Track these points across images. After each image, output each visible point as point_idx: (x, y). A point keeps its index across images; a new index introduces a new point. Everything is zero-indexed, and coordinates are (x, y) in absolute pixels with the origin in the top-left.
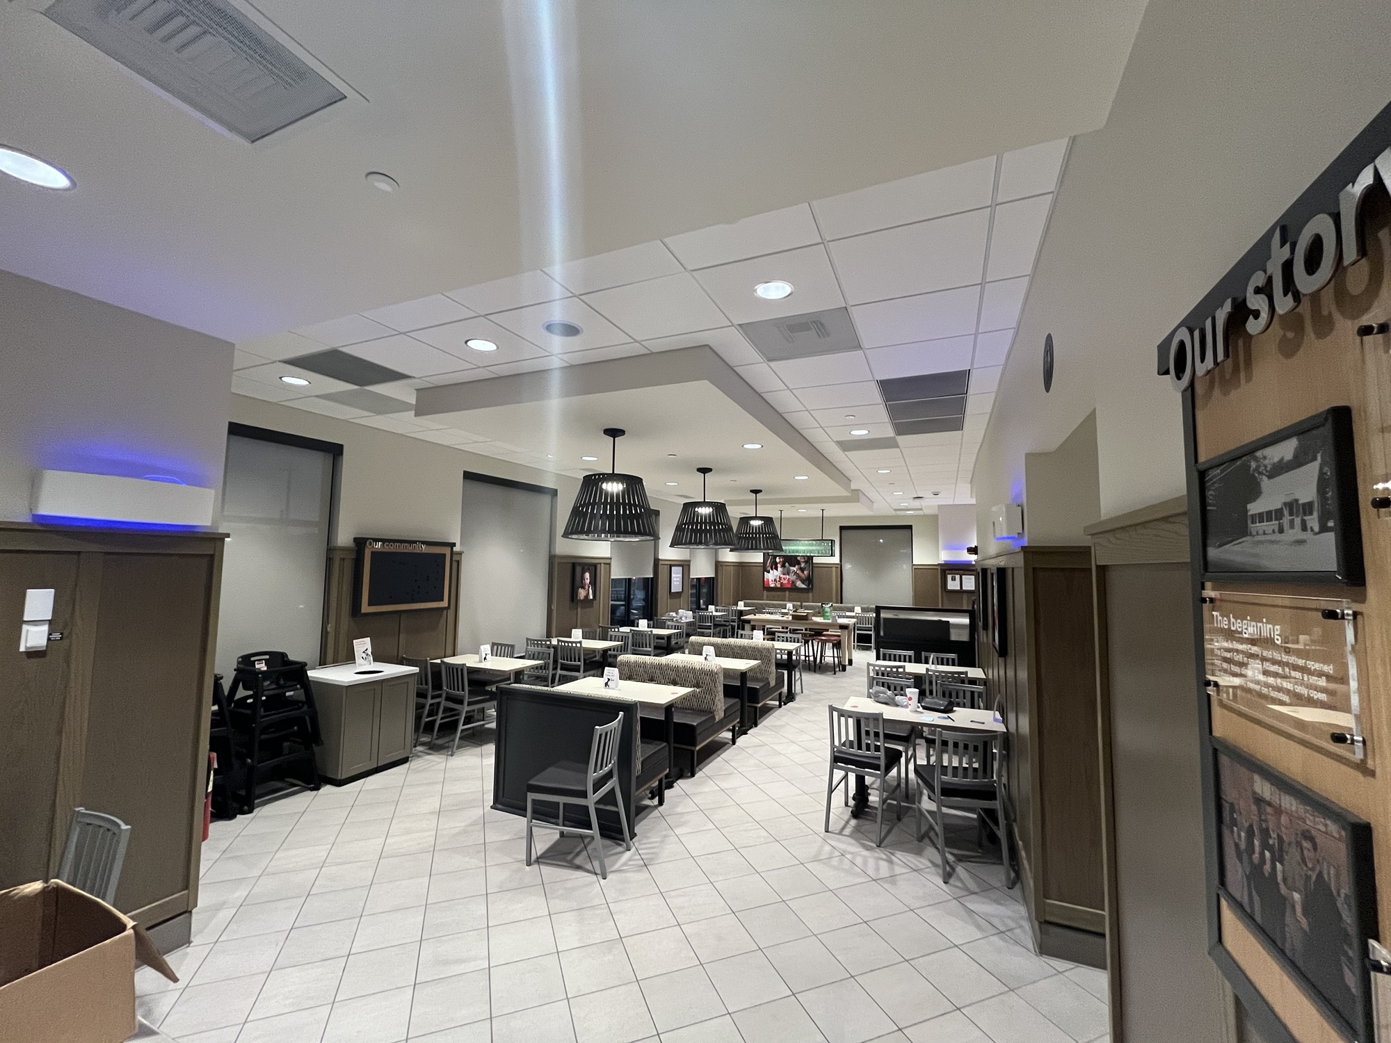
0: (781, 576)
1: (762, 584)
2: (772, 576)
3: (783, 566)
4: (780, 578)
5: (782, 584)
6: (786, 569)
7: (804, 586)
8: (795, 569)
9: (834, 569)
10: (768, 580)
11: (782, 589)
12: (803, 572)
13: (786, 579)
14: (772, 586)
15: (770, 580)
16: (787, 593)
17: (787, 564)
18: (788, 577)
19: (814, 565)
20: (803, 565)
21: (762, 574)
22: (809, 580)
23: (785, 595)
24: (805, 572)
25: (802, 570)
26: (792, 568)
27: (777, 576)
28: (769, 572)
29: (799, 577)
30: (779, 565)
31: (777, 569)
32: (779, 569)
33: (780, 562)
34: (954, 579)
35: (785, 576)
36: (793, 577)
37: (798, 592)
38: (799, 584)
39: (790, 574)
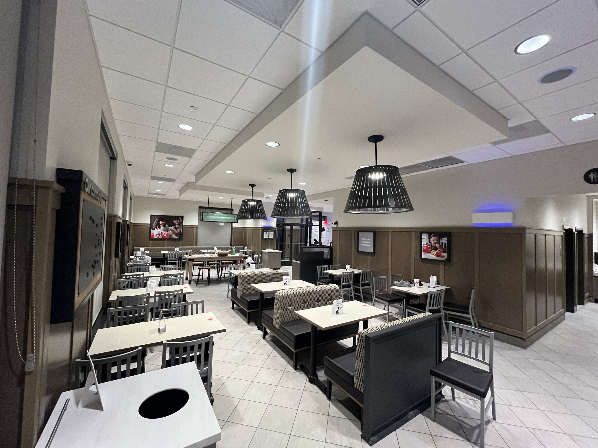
0: (163, 232)
1: (149, 236)
2: (156, 232)
3: (164, 226)
4: (162, 233)
5: (163, 236)
6: (166, 228)
7: (177, 238)
8: (172, 228)
9: (195, 228)
10: (153, 234)
11: (163, 239)
12: (177, 230)
13: (165, 234)
14: (156, 238)
15: (155, 235)
16: (166, 242)
17: (167, 225)
18: (167, 232)
19: (184, 226)
20: (177, 226)
21: (149, 231)
22: (180, 234)
23: (164, 243)
24: (178, 230)
25: (176, 229)
26: (170, 228)
27: (160, 232)
28: (154, 230)
29: (174, 232)
30: (161, 226)
31: (160, 228)
32: (161, 228)
33: (162, 224)
34: (266, 234)
35: (165, 232)
36: (170, 233)
37: (173, 241)
38: (174, 236)
39: (169, 231)
